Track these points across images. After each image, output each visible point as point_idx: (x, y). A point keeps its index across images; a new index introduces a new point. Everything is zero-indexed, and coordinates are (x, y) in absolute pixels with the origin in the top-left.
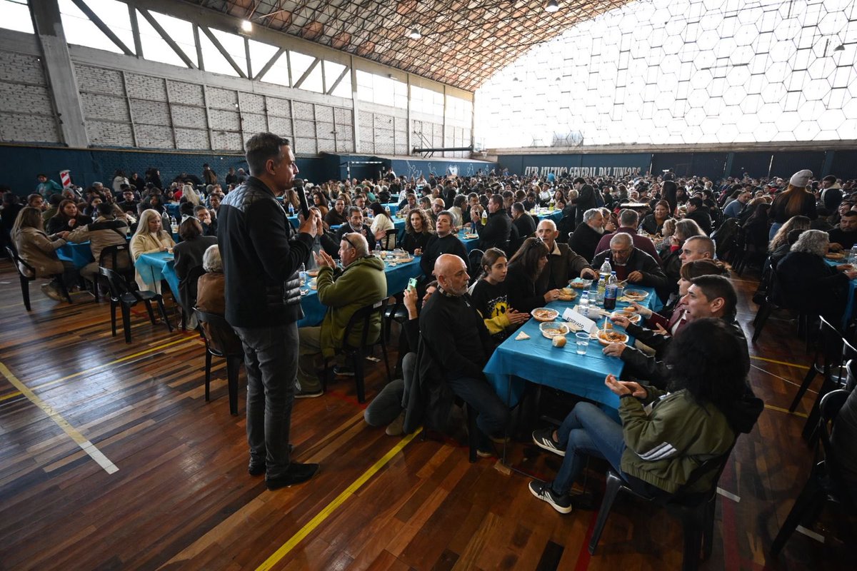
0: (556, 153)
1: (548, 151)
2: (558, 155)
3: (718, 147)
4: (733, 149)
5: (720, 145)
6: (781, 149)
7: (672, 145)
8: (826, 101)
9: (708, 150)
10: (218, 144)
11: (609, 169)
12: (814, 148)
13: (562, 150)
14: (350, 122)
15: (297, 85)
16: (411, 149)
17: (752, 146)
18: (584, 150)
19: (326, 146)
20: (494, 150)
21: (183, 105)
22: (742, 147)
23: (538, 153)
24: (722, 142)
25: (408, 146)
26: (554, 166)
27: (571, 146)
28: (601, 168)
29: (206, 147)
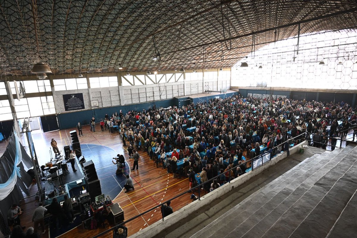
0: (257, 89)
1: (255, 88)
2: (258, 90)
3: (313, 90)
4: (318, 91)
5: (314, 90)
6: (336, 92)
7: (297, 88)
8: (351, 75)
9: (309, 91)
10: (149, 100)
11: (276, 96)
12: (348, 93)
13: (260, 88)
14: (183, 88)
15: (168, 82)
16: (204, 91)
17: (325, 91)
18: (266, 89)
19: (176, 95)
20: (238, 87)
21: (142, 93)
22: (321, 90)
23: (252, 89)
24: (314, 88)
25: (203, 91)
26: (257, 94)
27: (262, 87)
28: (273, 95)
29: (146, 101)
